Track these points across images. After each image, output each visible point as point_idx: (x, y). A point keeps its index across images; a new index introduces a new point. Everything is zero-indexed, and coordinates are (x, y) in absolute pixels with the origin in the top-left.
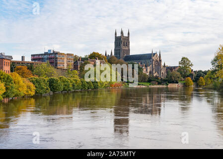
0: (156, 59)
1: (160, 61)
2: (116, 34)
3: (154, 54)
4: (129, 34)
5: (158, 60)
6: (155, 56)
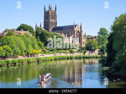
0: (78, 29)
1: (81, 31)
2: (45, 9)
3: (76, 26)
4: (56, 9)
5: (80, 30)
6: (77, 27)
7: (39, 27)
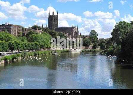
5: (76, 31)
6: (75, 28)
7: (45, 27)
